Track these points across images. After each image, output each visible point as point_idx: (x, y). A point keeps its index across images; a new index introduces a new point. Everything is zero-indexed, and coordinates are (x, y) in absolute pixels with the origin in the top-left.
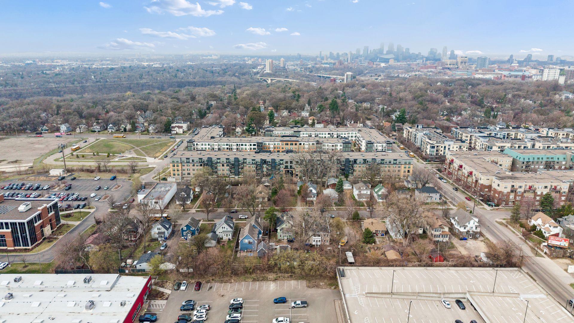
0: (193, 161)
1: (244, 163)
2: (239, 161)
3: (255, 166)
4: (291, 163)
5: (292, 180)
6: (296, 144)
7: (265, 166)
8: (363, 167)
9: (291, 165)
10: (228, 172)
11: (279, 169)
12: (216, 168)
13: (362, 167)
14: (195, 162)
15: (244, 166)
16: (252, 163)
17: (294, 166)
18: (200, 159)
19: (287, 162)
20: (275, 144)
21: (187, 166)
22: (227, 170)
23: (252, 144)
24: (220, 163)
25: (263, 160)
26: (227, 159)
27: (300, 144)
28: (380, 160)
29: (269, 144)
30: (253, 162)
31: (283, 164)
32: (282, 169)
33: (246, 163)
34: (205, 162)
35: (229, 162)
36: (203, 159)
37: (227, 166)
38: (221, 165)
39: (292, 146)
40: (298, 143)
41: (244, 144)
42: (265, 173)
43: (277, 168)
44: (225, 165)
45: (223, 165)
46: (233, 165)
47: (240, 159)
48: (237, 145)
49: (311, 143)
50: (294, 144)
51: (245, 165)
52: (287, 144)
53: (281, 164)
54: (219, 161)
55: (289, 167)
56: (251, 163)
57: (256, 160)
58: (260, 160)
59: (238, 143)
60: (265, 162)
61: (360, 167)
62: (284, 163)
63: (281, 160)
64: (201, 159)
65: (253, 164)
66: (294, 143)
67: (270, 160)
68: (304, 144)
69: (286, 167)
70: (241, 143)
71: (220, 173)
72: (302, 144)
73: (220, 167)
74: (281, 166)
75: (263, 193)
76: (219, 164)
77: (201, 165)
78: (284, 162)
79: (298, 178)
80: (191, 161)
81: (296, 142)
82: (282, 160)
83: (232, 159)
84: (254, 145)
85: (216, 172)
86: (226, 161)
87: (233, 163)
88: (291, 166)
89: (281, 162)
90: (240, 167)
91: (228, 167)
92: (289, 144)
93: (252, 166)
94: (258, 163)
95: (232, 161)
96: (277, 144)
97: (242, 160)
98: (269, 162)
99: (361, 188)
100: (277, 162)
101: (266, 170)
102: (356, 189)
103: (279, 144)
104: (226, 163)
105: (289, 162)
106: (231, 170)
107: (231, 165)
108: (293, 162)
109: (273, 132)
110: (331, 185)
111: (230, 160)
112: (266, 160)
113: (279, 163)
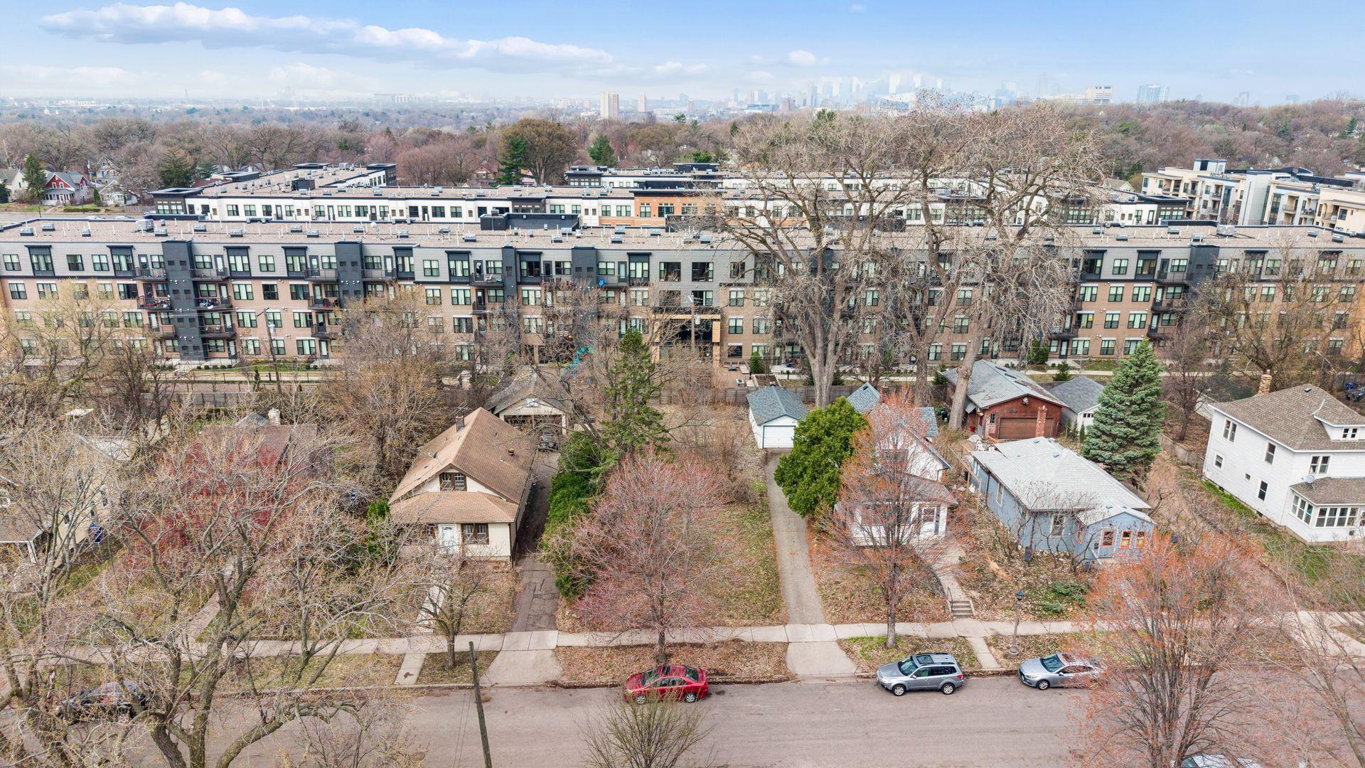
0: (74, 263)
1: (398, 274)
2: (367, 264)
3: (470, 292)
4: (696, 277)
5: (706, 381)
7: (532, 293)
8: (1135, 298)
9: (700, 285)
10: (307, 337)
11: (625, 316)
12: (228, 308)
13: (1128, 297)
14: (89, 271)
15: (401, 295)
16: (452, 273)
17: (715, 292)
18: (114, 249)
19: (672, 269)
20: (606, 213)
21: (42, 294)
22: (297, 324)
23: (490, 206)
24: (247, 276)
25: (521, 255)
26: (289, 250)
27: (734, 212)
28: (1239, 254)
29: (576, 212)
30: (459, 266)
31: (646, 282)
32: (642, 314)
33: (411, 275)
34: (157, 273)
35: (307, 273)
36: (139, 250)
37: (295, 296)
38: (257, 288)
41: (447, 205)
42: (536, 340)
43: (611, 308)
44: (284, 289)
45: (270, 293)
46: (329, 286)
47: (372, 250)
48: (414, 211)
51: (406, 286)
52: (668, 212)
53: (634, 282)
54: (239, 262)
55: (688, 300)
56: (445, 276)
57: (476, 256)
58: (498, 255)
59: (420, 205)
60: (533, 267)
61: (1116, 298)
62: (654, 278)
63: (635, 256)
64: (127, 249)
65: (453, 280)
67: (566, 257)
68: (750, 212)
69: (669, 303)
70: (430, 204)
71: (254, 338)
72: (743, 212)
73: (250, 304)
74: (639, 293)
75: (472, 486)
76: (242, 287)
77: (130, 292)
78: (656, 266)
79: (745, 369)
80: (61, 267)
82: (644, 256)
83: (323, 252)
85: (231, 337)
86: (289, 267)
87: (331, 275)
88: (698, 295)
89: (638, 269)
91: (302, 307)
93: (449, 292)
94: (489, 278)
95: (326, 266)
96: (619, 213)
97: (389, 261)
98: (558, 272)
99: (1328, 430)
100: (610, 266)
101: (540, 323)
102: (1275, 441)
103: (628, 213)
104: (286, 275)
105: (687, 271)
106: (321, 324)
107: (317, 288)
108: (711, 269)
109: (600, 182)
110: (997, 410)
111: (312, 257)
112: (540, 254)
113: (623, 275)
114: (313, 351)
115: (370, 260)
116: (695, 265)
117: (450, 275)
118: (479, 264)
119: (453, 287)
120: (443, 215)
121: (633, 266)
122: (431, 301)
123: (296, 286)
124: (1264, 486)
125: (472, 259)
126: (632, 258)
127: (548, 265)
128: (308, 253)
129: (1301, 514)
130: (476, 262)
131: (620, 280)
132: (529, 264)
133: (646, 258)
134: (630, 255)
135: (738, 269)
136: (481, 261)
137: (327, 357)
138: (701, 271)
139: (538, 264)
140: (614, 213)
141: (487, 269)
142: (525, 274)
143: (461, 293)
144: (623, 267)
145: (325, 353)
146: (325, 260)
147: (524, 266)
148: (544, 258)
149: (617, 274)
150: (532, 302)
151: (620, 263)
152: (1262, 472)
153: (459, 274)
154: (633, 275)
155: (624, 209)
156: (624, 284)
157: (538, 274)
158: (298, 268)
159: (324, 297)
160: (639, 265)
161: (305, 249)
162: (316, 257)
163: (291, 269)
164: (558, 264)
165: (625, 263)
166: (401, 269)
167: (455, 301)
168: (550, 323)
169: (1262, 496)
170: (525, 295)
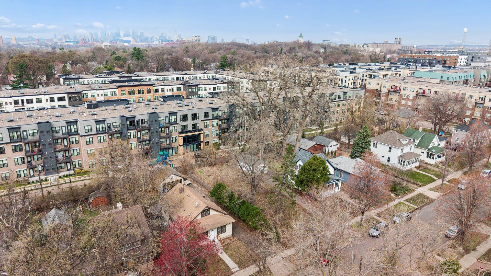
1: (70, 134)
2: (52, 131)
3: (106, 136)
4: (193, 119)
6: (149, 92)
7: (132, 133)
9: (194, 122)
10: (23, 169)
11: (168, 136)
15: (71, 143)
16: (98, 130)
17: (200, 124)
19: (184, 117)
20: (106, 95)
22: (17, 164)
23: (56, 97)
25: (127, 118)
26: (11, 130)
27: (157, 91)
29: (93, 96)
30: (101, 127)
31: (176, 123)
32: (175, 135)
33: (77, 133)
35: (20, 138)
37: (15, 151)
39: (141, 95)
40: (153, 89)
41: (34, 98)
43: (163, 134)
44: (8, 148)
46: (34, 144)
47: (55, 125)
48: (16, 102)
49: (175, 88)
50: (145, 91)
51: (74, 138)
52: (133, 93)
53: (172, 123)
55: (190, 128)
56: (94, 132)
57: (108, 121)
58: (117, 120)
59: (20, 99)
62: (179, 121)
63: (172, 114)
65: (98, 132)
66: (145, 88)
67: (145, 117)
68: (163, 91)
69: (184, 129)
70: (25, 98)
72: (160, 91)
74: (173, 128)
75: (212, 212)
78: (179, 117)
81: (148, 87)
82: (174, 114)
83: (30, 128)
84: (61, 99)
86: (11, 138)
87: (36, 138)
88: (194, 125)
89: (173, 118)
90: (59, 147)
91: (21, 154)
92: (136, 92)
93: (96, 138)
94: (114, 130)
95: (31, 134)
96: (112, 95)
97: (64, 128)
98: (142, 123)
99: (401, 141)
100: (162, 118)
101: (135, 145)
102: (391, 146)
103: (115, 94)
104: (10, 142)
105: (190, 117)
106: (29, 162)
107: (27, 146)
108: (198, 115)
109: (79, 81)
110: (309, 150)
111: (23, 131)
112: (135, 117)
113: (167, 121)
114: (26, 175)
115: (54, 129)
116: (192, 115)
117: (97, 131)
118: (109, 125)
119: (98, 136)
120: (32, 102)
121: (171, 118)
122: (88, 143)
123: (15, 146)
124: (389, 158)
125: (106, 123)
126: (170, 115)
127: (138, 121)
128: (21, 130)
129: (401, 164)
130: (108, 124)
131: (166, 123)
132: (131, 122)
133: (175, 114)
134: (169, 114)
135: (206, 114)
136: (110, 123)
137: (34, 176)
138: (194, 116)
139: (134, 121)
140: (109, 95)
141: (113, 126)
142: (129, 126)
143: (102, 138)
144: (167, 118)
145: (32, 174)
146: (31, 132)
147: (128, 123)
148: (136, 119)
149: (165, 122)
150: (132, 137)
151: (166, 117)
152: (388, 154)
153: (101, 130)
154: (171, 121)
155: (113, 93)
156: (168, 125)
157: (134, 125)
158: (16, 137)
159: (31, 149)
160: (173, 117)
161: (20, 128)
162: (26, 131)
163: (12, 138)
164: (142, 120)
165: (168, 117)
166: (69, 131)
167: (99, 141)
168: (140, 144)
169: (389, 161)
170: (129, 134)
